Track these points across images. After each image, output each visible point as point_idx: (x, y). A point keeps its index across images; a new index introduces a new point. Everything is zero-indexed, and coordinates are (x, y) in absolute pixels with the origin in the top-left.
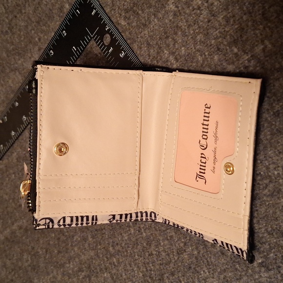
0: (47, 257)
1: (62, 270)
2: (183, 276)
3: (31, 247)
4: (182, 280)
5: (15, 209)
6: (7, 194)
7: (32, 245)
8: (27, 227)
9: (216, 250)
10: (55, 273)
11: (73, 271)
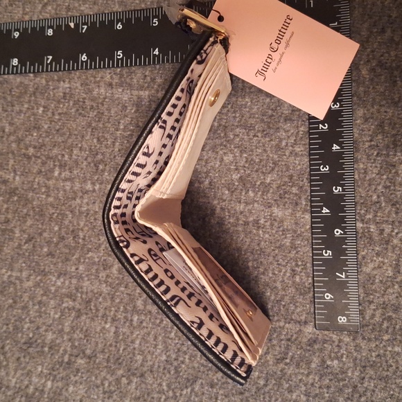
0: (25, 247)
1: (39, 278)
2: (226, 396)
3: (6, 218)
4: (219, 398)
5: (13, 153)
6: (11, 124)
7: (10, 216)
8: (17, 189)
9: (290, 397)
10: (25, 274)
11: (56, 291)
